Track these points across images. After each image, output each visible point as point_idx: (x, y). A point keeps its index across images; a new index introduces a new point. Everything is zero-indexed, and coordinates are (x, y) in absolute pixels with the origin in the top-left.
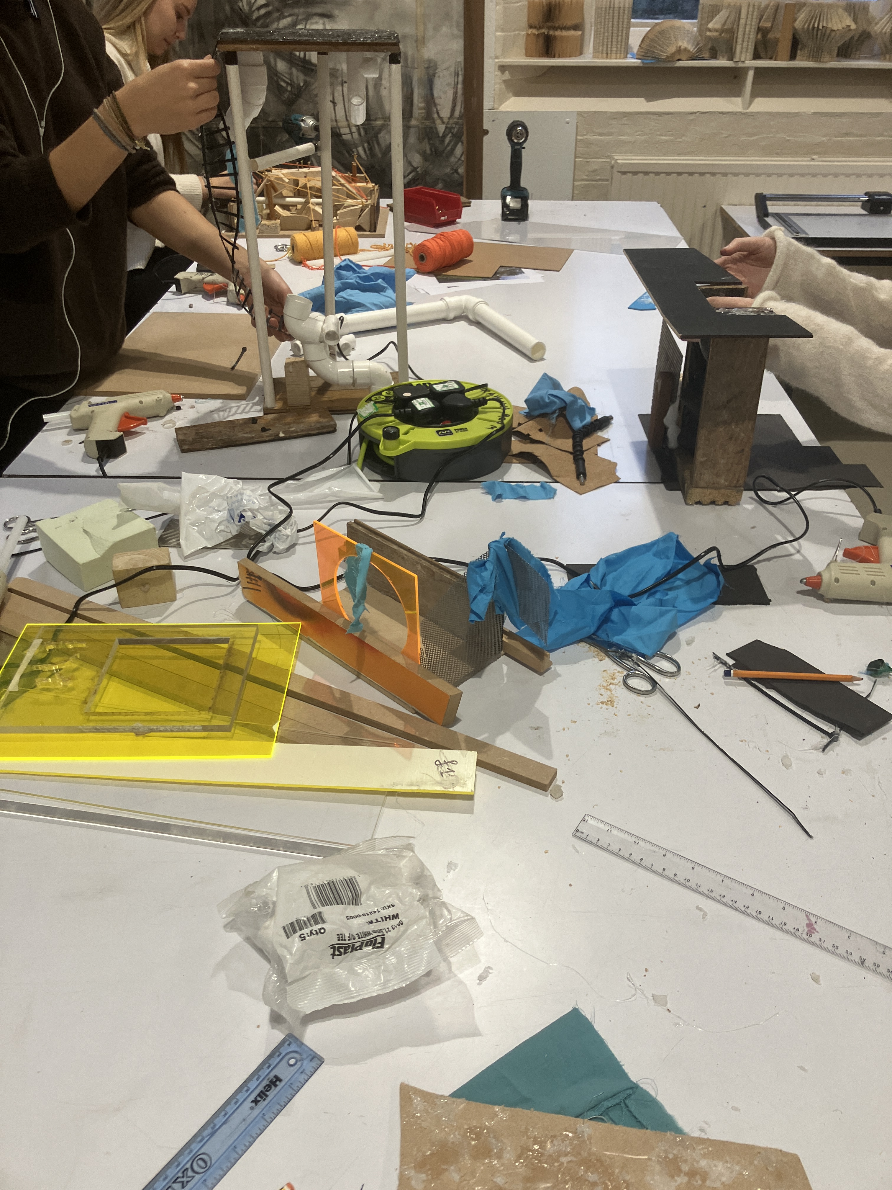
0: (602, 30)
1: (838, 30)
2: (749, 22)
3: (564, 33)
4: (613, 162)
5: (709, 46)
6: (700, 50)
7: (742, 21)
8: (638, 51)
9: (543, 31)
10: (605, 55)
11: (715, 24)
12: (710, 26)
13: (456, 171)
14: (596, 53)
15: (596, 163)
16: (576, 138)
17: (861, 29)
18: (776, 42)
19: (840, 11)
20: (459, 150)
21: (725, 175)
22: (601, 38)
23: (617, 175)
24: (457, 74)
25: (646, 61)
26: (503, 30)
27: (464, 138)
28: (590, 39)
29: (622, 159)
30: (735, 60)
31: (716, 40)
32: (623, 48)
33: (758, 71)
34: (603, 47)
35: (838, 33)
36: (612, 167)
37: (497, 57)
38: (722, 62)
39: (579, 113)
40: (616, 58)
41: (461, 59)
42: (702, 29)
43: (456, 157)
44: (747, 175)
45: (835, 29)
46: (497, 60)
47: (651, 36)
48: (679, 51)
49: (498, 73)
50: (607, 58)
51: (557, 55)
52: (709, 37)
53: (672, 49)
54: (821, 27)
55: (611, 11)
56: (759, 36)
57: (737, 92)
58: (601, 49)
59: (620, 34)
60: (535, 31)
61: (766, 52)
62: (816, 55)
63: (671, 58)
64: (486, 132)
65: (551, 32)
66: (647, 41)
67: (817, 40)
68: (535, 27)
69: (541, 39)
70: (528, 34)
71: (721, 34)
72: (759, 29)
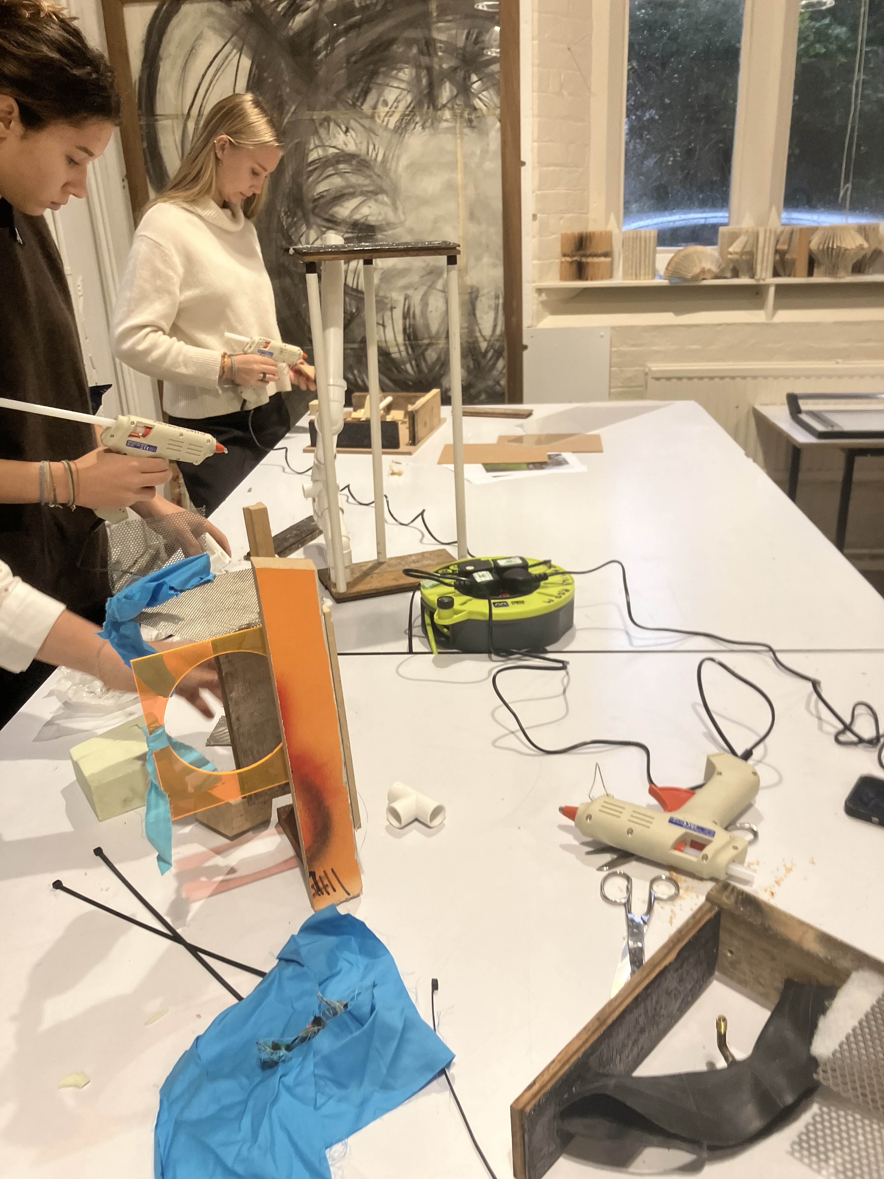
0: (631, 256)
1: (852, 249)
2: (767, 245)
3: (596, 260)
4: (647, 370)
5: (731, 266)
6: (723, 270)
7: (760, 245)
8: (665, 273)
9: (575, 258)
10: (634, 277)
11: (736, 247)
12: (731, 249)
13: (498, 383)
14: (625, 275)
15: (630, 372)
16: (611, 350)
17: (873, 248)
18: (793, 262)
19: (853, 233)
20: (501, 364)
21: (755, 378)
22: (630, 263)
23: (651, 382)
24: (497, 297)
25: (673, 281)
26: (539, 259)
27: (505, 354)
28: (619, 264)
29: (656, 367)
30: (756, 278)
31: (737, 261)
32: (651, 270)
33: (779, 288)
34: (632, 269)
35: (852, 252)
36: (646, 374)
37: (534, 282)
38: (744, 280)
39: (613, 328)
40: (645, 279)
41: (501, 284)
42: (722, 253)
43: (497, 371)
44: (776, 377)
45: (849, 247)
46: (534, 285)
47: (676, 260)
48: (703, 271)
49: (536, 295)
50: (636, 279)
51: (589, 278)
52: (731, 260)
53: (697, 270)
54: (835, 247)
55: (638, 240)
56: (778, 257)
57: (760, 305)
58: (630, 271)
59: (647, 259)
60: (568, 259)
61: (784, 270)
62: (833, 271)
63: (696, 278)
64: (526, 347)
65: (584, 260)
66: (673, 264)
67: (832, 257)
68: (568, 256)
69: (575, 266)
70: (562, 262)
71: (741, 256)
72: (777, 251)
